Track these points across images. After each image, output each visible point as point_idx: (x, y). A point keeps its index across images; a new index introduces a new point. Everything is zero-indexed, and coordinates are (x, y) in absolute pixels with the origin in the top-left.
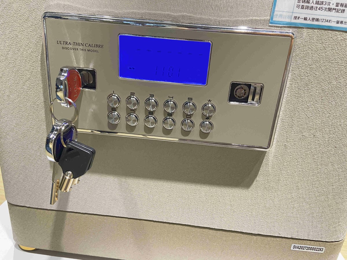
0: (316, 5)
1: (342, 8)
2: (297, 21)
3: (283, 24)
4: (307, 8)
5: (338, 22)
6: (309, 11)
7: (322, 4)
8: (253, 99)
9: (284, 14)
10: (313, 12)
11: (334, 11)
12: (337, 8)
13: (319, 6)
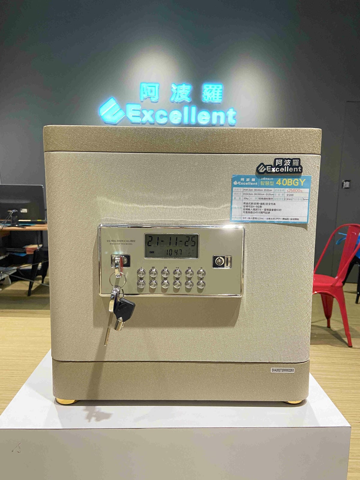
0: (254, 211)
1: (268, 211)
2: (244, 220)
3: (237, 222)
4: (249, 212)
5: (267, 219)
6: (250, 214)
7: (257, 210)
8: (227, 265)
9: (237, 216)
10: (253, 214)
11: (264, 213)
12: (265, 211)
13: (255, 211)
